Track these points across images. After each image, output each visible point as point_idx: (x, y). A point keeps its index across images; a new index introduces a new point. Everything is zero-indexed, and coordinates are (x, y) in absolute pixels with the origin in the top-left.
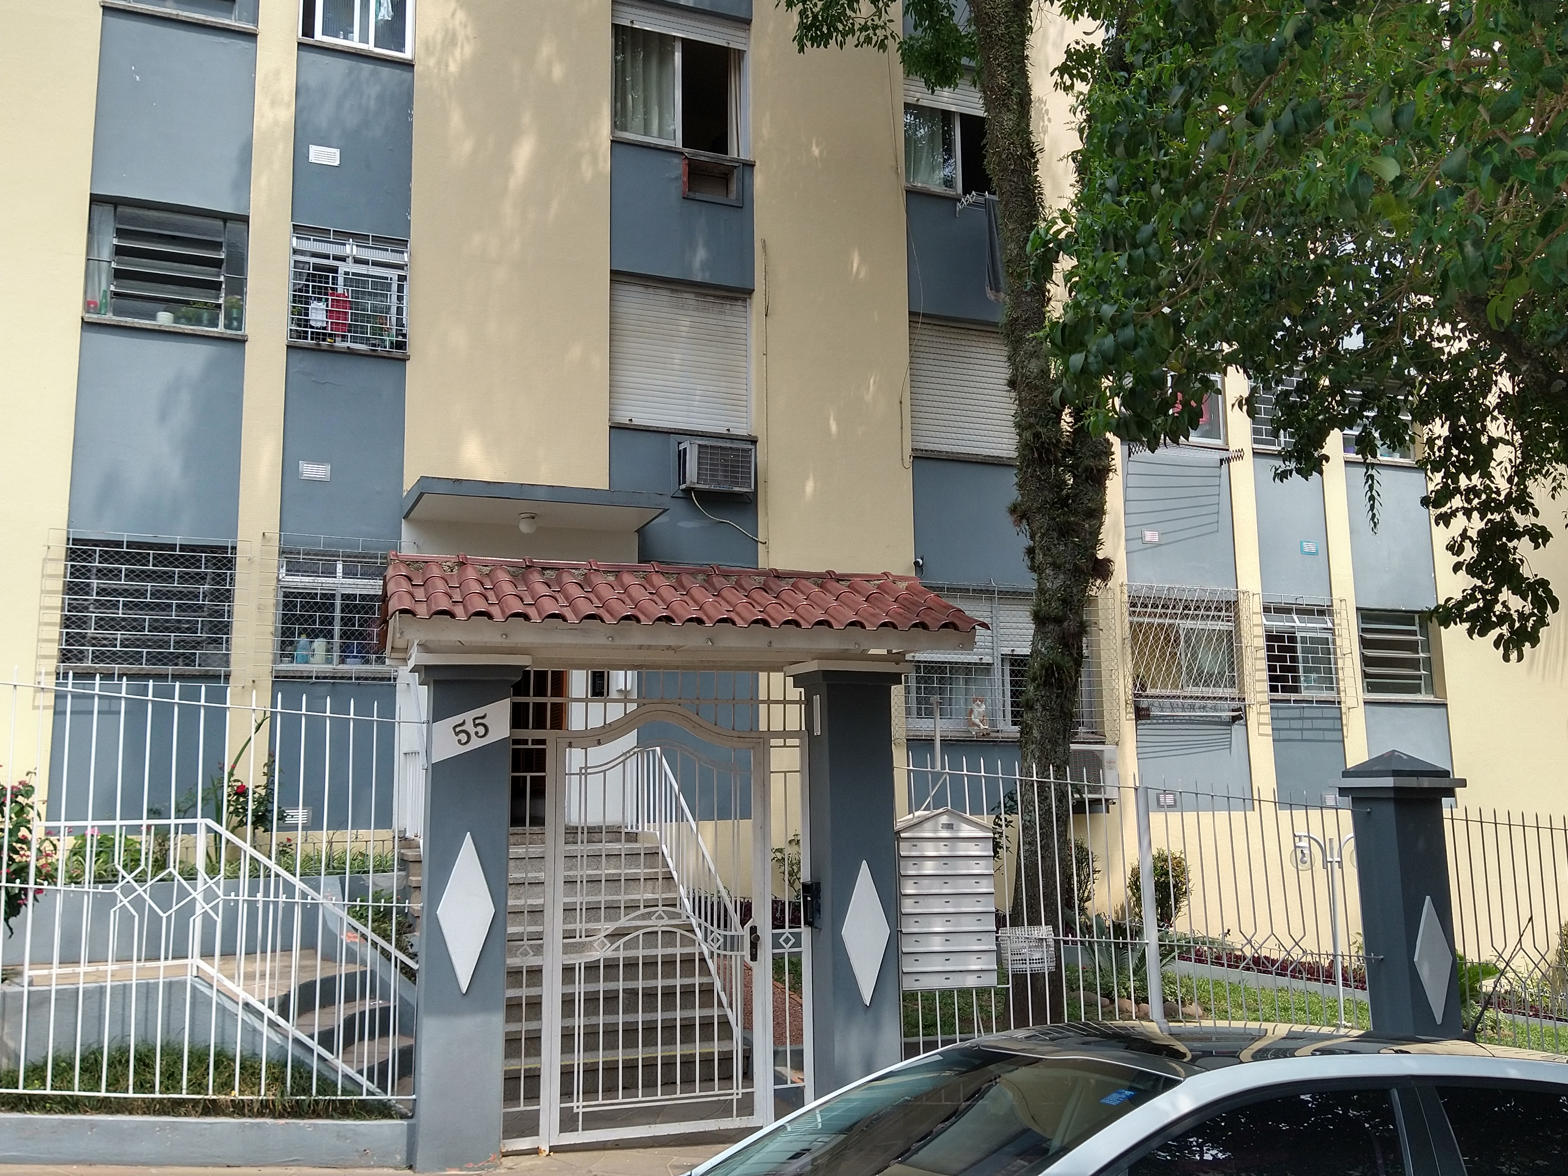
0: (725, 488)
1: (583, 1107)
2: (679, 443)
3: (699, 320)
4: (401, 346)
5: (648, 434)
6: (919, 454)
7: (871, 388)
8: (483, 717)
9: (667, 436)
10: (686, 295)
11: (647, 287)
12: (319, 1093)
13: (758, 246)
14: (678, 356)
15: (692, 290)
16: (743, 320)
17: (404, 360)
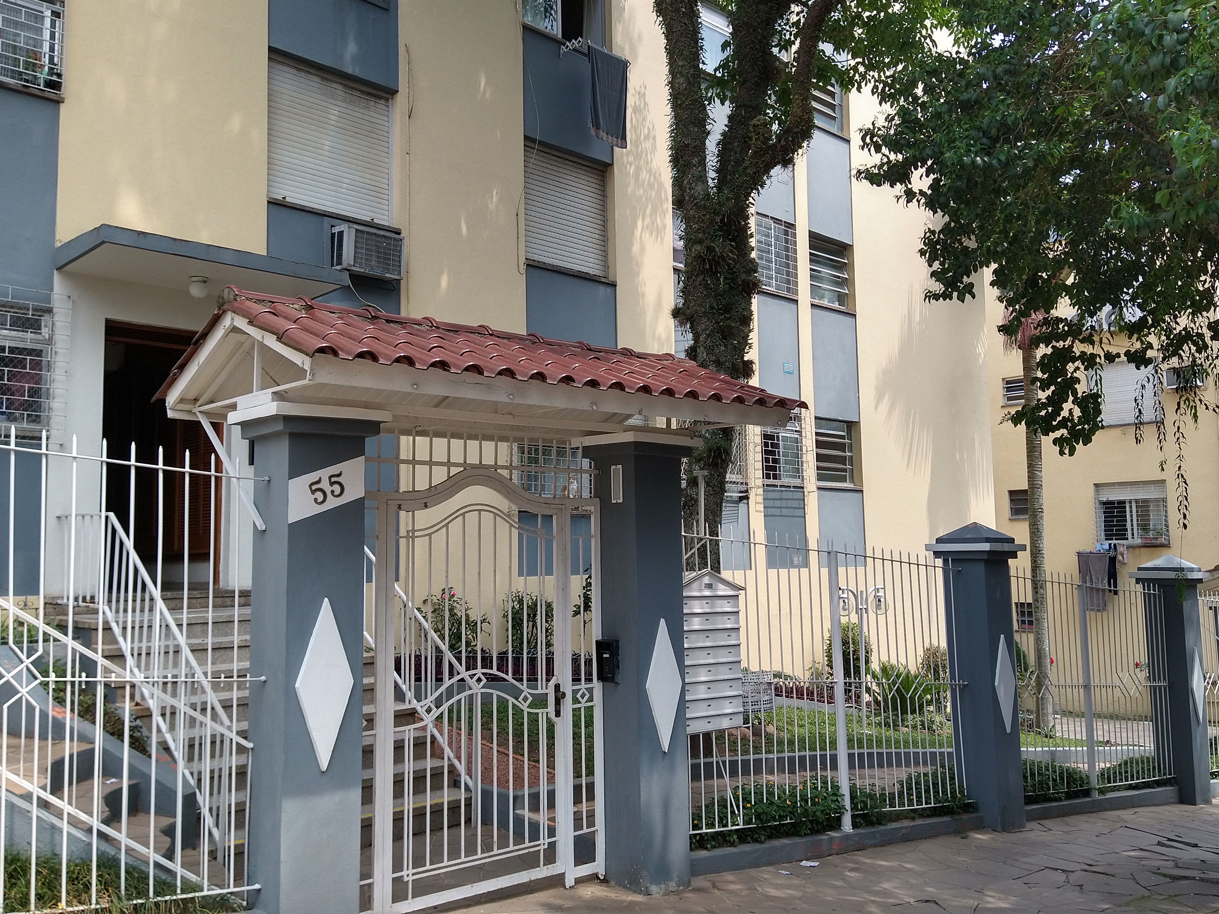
0: (377, 273)
1: (413, 874)
2: (332, 226)
3: (348, 111)
4: (55, 85)
5: (303, 214)
6: (531, 263)
7: (495, 199)
8: (339, 475)
9: (320, 218)
10: (334, 85)
11: (299, 70)
12: (157, 894)
13: (402, 50)
14: (327, 143)
15: (341, 81)
16: (386, 119)
17: (58, 102)
